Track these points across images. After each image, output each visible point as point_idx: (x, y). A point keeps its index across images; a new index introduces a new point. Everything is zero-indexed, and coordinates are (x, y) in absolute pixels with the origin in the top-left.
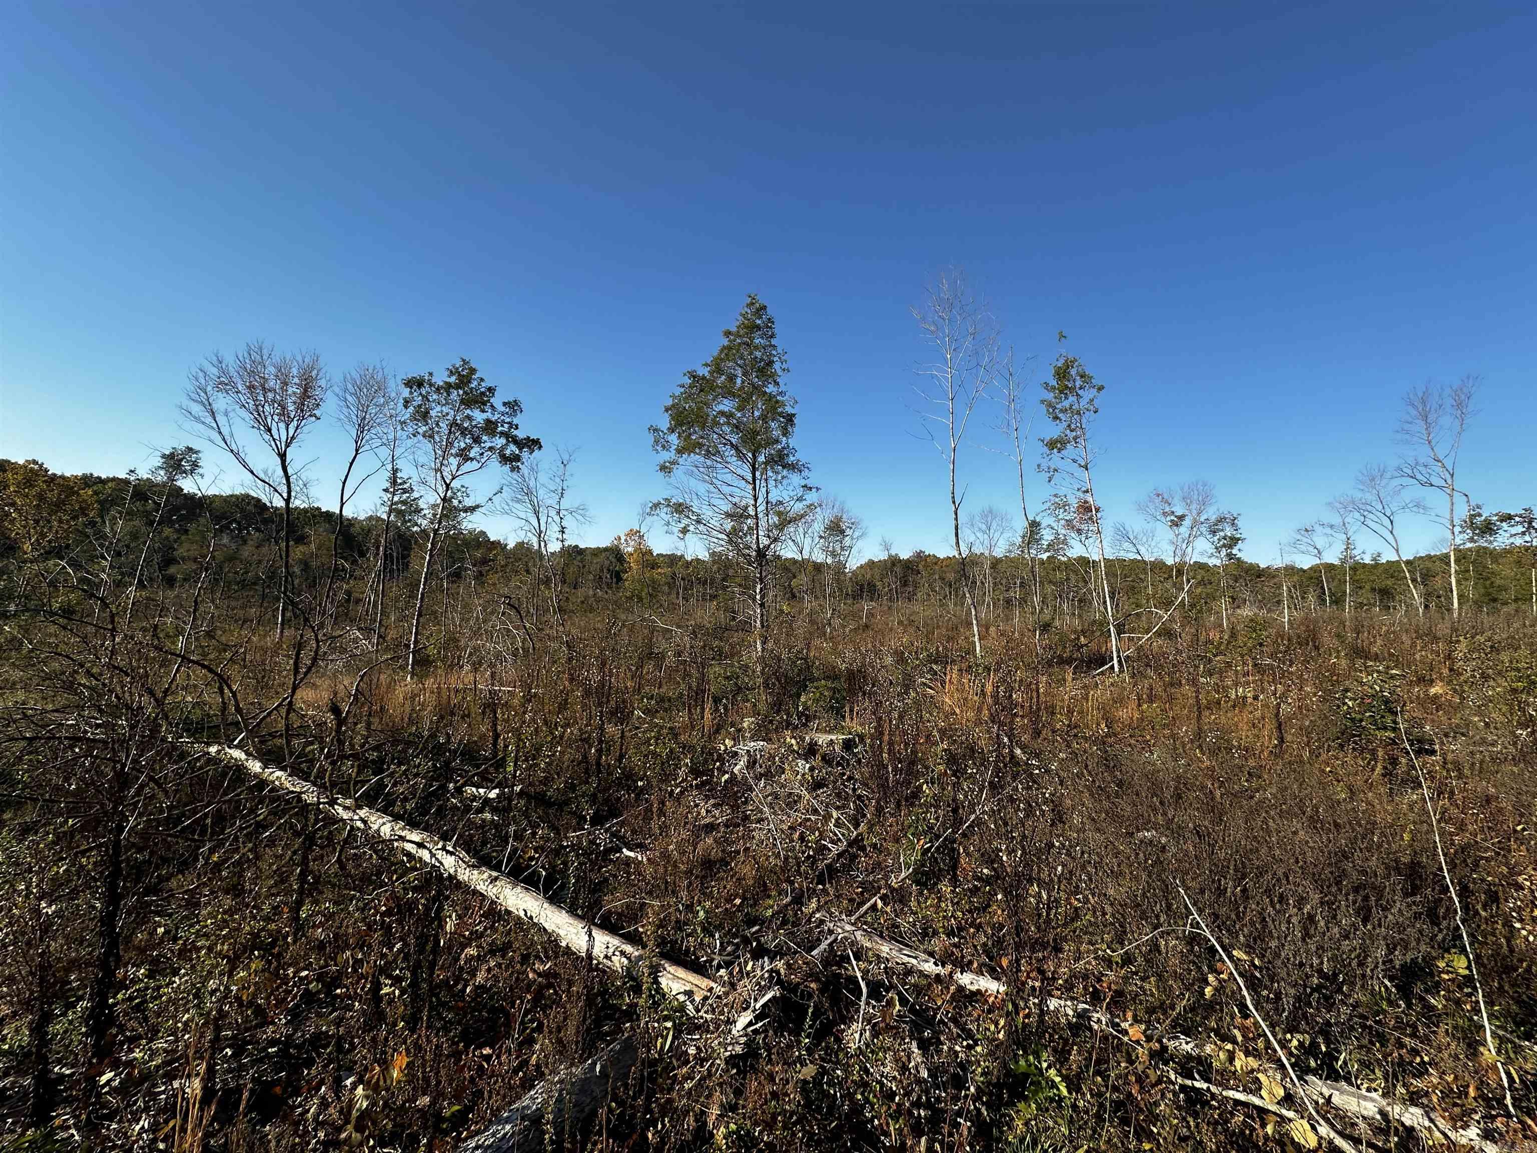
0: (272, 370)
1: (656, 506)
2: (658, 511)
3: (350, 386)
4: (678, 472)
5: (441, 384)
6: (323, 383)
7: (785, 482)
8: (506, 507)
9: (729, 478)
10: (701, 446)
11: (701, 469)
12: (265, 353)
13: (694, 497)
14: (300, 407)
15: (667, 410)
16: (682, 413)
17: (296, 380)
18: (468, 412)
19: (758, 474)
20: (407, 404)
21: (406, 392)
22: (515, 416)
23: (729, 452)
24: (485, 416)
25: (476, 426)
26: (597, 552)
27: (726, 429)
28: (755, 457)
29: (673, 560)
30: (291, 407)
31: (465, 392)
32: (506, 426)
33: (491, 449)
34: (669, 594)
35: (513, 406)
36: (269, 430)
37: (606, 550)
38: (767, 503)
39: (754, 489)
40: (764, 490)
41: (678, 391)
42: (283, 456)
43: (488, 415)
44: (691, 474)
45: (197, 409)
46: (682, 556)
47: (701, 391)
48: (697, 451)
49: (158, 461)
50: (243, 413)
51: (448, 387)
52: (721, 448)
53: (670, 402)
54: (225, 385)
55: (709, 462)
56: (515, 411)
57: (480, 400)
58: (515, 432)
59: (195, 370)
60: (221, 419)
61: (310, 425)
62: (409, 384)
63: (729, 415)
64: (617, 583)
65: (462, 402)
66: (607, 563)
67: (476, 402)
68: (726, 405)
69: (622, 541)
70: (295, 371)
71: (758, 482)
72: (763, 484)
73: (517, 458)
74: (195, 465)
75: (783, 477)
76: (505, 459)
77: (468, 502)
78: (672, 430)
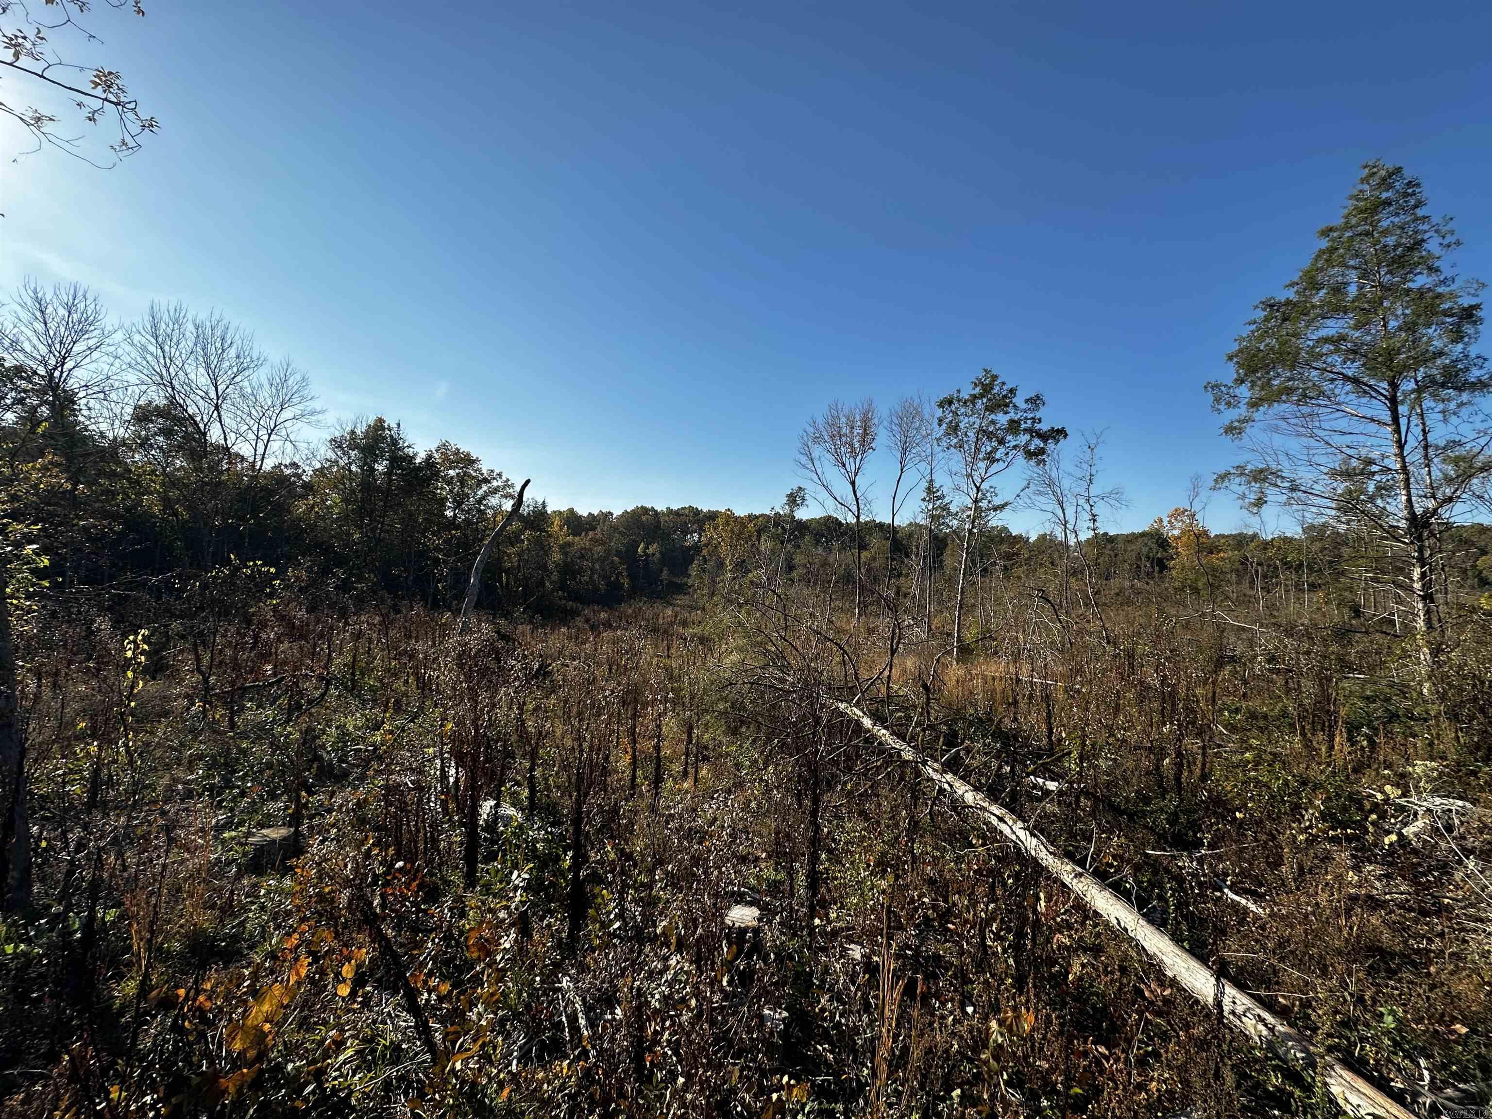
0: (843, 419)
1: (1223, 477)
2: (1226, 483)
3: (894, 418)
4: (1253, 432)
5: (967, 397)
6: (876, 421)
7: (1464, 412)
8: (1029, 501)
9: (1343, 424)
10: (1290, 391)
11: (1292, 421)
12: (840, 407)
13: (1282, 458)
14: (863, 443)
15: (1230, 358)
16: (1254, 356)
17: (859, 424)
18: (993, 417)
19: (1403, 409)
20: (940, 421)
21: (939, 413)
22: (1038, 410)
23: (1343, 391)
24: (1008, 417)
25: (999, 429)
26: (1132, 538)
27: (1337, 359)
28: (1394, 386)
29: (1240, 541)
30: (857, 445)
31: (989, 400)
32: (1029, 422)
33: (1015, 447)
34: (1239, 583)
35: (1035, 401)
36: (844, 465)
37: (1143, 535)
38: (1426, 447)
39: (1398, 431)
40: (1417, 431)
41: (1246, 331)
42: (853, 484)
43: (1012, 415)
44: (1276, 429)
45: (804, 460)
46: (1255, 536)
47: (1285, 320)
48: (1284, 398)
49: (785, 500)
50: (828, 456)
51: (974, 398)
52: (1326, 386)
53: (1235, 347)
54: (818, 439)
55: (1305, 410)
56: (1037, 405)
57: (1001, 404)
58: (1038, 426)
59: (801, 433)
60: (817, 463)
61: (870, 455)
62: (941, 405)
63: (1338, 340)
64: (1161, 572)
65: (987, 409)
66: (1145, 550)
67: (1000, 406)
68: (1332, 327)
69: (1165, 523)
70: (858, 417)
71: (1403, 421)
72: (1415, 420)
73: (1042, 451)
74: (803, 499)
75: (1461, 405)
76: (1030, 454)
77: (997, 501)
78: (1241, 381)
